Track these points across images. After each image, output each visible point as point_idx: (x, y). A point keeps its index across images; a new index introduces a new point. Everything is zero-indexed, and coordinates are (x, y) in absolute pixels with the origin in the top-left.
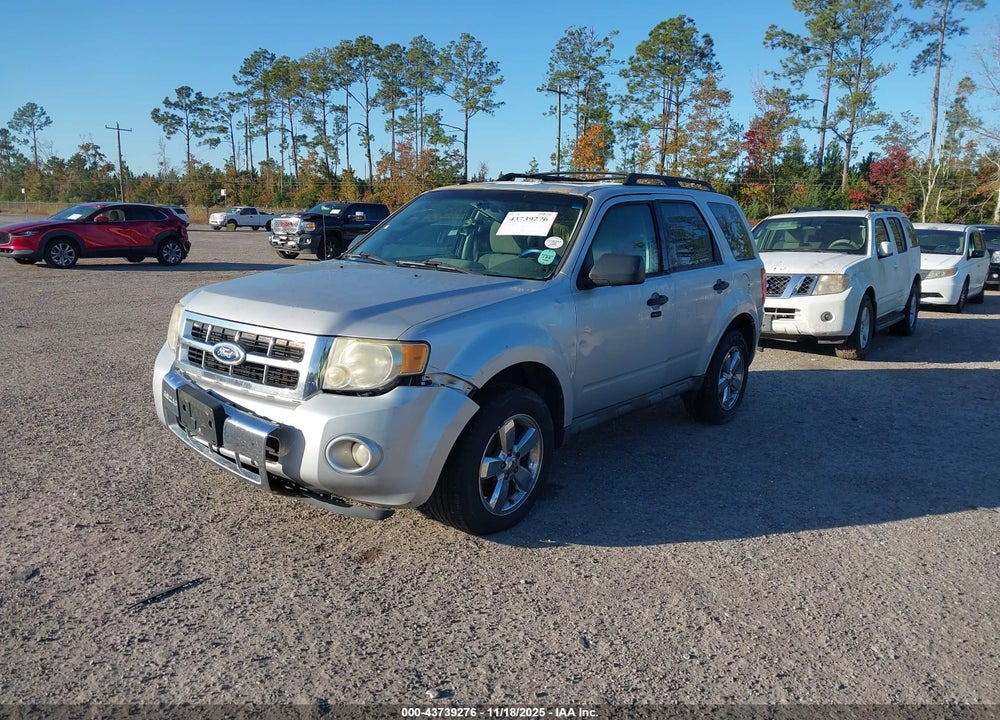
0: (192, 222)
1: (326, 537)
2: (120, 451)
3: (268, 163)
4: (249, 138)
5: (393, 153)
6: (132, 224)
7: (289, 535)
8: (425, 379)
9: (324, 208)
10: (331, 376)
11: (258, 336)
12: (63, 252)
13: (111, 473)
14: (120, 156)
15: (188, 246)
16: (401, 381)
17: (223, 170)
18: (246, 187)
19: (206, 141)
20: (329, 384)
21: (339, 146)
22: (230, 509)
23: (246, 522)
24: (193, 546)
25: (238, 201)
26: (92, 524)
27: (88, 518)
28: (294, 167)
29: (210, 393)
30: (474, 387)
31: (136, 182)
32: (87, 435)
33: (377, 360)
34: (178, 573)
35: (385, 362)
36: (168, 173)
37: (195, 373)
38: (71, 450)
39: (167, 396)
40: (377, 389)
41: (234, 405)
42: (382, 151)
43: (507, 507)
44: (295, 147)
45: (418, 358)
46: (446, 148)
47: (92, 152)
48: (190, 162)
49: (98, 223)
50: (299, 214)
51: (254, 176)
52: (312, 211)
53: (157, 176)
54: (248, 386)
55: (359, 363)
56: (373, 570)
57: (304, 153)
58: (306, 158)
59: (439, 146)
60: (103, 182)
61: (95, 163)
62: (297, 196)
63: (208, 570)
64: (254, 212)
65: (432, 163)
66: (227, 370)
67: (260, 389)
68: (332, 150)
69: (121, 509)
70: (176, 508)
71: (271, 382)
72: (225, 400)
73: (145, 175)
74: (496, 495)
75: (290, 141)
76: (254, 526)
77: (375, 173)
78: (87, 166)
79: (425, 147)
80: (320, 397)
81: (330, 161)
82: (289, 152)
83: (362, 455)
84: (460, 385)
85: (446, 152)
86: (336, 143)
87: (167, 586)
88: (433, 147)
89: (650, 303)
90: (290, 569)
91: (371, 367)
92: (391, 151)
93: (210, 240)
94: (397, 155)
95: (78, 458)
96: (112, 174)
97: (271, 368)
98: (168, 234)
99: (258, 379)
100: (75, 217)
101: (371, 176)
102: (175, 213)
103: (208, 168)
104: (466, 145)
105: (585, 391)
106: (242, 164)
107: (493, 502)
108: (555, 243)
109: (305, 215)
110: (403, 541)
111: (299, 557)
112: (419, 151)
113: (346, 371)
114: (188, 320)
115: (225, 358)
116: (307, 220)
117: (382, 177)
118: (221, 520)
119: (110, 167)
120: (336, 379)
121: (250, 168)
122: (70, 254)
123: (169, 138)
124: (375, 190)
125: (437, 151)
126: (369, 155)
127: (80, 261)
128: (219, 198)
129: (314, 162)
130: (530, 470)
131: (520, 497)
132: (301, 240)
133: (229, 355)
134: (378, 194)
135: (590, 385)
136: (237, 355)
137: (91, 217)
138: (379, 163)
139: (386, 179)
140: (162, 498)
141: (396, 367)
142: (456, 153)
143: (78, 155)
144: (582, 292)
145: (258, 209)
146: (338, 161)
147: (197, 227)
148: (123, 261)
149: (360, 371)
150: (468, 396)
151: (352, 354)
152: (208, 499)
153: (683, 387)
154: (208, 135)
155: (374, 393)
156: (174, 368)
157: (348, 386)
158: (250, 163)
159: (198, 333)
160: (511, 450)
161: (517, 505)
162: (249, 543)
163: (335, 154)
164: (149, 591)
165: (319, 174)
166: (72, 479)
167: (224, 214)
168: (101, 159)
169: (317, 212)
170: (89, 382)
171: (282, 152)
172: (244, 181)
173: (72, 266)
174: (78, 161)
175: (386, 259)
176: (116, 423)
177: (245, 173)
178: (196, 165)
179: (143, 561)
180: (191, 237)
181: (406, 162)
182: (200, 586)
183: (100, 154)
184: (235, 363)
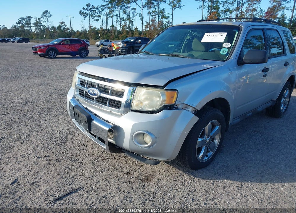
0: (91, 45)
1: (131, 167)
2: (58, 124)
3: (113, 26)
4: (107, 18)
5: (150, 22)
6: (72, 45)
7: (116, 166)
8: (175, 106)
9: (129, 39)
10: (135, 104)
11: (105, 86)
12: (52, 53)
13: (54, 133)
14: (71, 25)
15: (88, 51)
16: (165, 107)
17: (100, 29)
18: (106, 34)
19: (95, 20)
20: (134, 107)
21: (134, 20)
22: (95, 151)
23: (100, 158)
24: (79, 170)
25: (104, 38)
26: (43, 157)
27: (42, 154)
28: (120, 27)
29: (87, 108)
30: (196, 109)
31: (75, 33)
32: (48, 117)
33: (154, 98)
34: (71, 184)
35: (158, 99)
36: (84, 30)
37: (82, 99)
38: (42, 123)
39: (71, 108)
40: (155, 111)
41: (96, 115)
42: (146, 22)
43: (205, 158)
44: (120, 21)
45: (173, 97)
46: (166, 20)
47: (63, 24)
48: (90, 27)
49: (62, 45)
50: (121, 41)
51: (109, 30)
52: (126, 40)
53: (81, 31)
54: (101, 107)
55: (146, 99)
56: (150, 187)
57: (123, 23)
58: (124, 25)
59: (164, 19)
60: (66, 33)
61: (64, 28)
62: (121, 36)
63: (84, 183)
64: (108, 41)
65: (162, 25)
66: (93, 99)
67: (106, 108)
68: (131, 22)
69: (54, 150)
70: (75, 150)
71: (111, 105)
72: (92, 112)
73: (78, 31)
74: (202, 154)
75: (119, 19)
76: (103, 160)
77: (144, 28)
78: (62, 28)
79: (160, 20)
80: (130, 113)
81: (131, 25)
82: (119, 23)
83: (148, 139)
84: (190, 109)
85: (166, 21)
86: (133, 20)
87: (66, 191)
88: (162, 20)
89: (263, 71)
90: (116, 184)
91: (152, 100)
92: (149, 22)
93: (96, 50)
94: (151, 23)
95: (44, 126)
96: (69, 31)
97: (110, 100)
98: (82, 48)
99: (105, 104)
100: (56, 43)
101: (143, 30)
102: (86, 42)
103: (95, 28)
104: (172, 19)
105: (238, 108)
106: (105, 27)
107: (200, 156)
108: (227, 45)
109: (123, 41)
110: (162, 171)
111: (120, 177)
112: (158, 21)
113: (141, 103)
114: (79, 78)
115: (92, 95)
116: (123, 43)
117: (146, 30)
118: (91, 157)
119: (68, 29)
120: (137, 105)
121: (107, 28)
122: (54, 54)
123: (84, 19)
124: (144, 34)
125: (163, 21)
126: (142, 23)
127: (57, 56)
128: (98, 37)
129: (126, 25)
130: (215, 143)
131: (210, 154)
132: (122, 50)
133: (93, 93)
134: (145, 35)
135: (239, 106)
136: (97, 94)
137: (60, 43)
138: (145, 25)
139: (147, 30)
140: (70, 145)
141: (163, 101)
142: (169, 21)
143: (59, 25)
144: (239, 66)
145: (110, 41)
146: (133, 25)
147: (92, 46)
148: (69, 56)
149: (146, 102)
150: (193, 114)
151: (144, 95)
152: (87, 146)
153: (269, 105)
154: (95, 18)
155: (153, 112)
156: (74, 97)
157: (142, 109)
158: (107, 26)
159: (82, 83)
160: (209, 135)
161: (209, 158)
162: (101, 169)
163: (132, 23)
164: (59, 194)
165: (127, 30)
166: (40, 136)
167: (100, 42)
168: (66, 26)
169: (127, 41)
170: (53, 96)
171: (117, 23)
172: (105, 32)
173: (55, 58)
174: (60, 27)
175: (155, 53)
176: (59, 112)
177: (106, 29)
178: (92, 27)
179: (59, 177)
180: (89, 49)
181: (153, 25)
182: (79, 192)
183: (65, 25)
184: (96, 97)
